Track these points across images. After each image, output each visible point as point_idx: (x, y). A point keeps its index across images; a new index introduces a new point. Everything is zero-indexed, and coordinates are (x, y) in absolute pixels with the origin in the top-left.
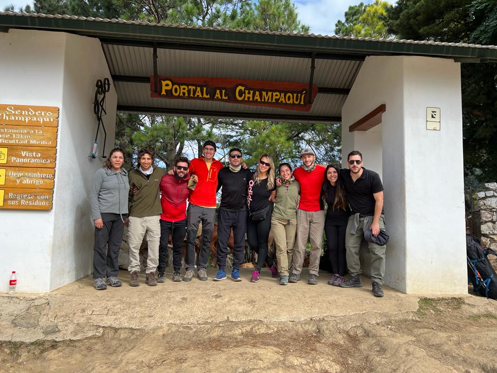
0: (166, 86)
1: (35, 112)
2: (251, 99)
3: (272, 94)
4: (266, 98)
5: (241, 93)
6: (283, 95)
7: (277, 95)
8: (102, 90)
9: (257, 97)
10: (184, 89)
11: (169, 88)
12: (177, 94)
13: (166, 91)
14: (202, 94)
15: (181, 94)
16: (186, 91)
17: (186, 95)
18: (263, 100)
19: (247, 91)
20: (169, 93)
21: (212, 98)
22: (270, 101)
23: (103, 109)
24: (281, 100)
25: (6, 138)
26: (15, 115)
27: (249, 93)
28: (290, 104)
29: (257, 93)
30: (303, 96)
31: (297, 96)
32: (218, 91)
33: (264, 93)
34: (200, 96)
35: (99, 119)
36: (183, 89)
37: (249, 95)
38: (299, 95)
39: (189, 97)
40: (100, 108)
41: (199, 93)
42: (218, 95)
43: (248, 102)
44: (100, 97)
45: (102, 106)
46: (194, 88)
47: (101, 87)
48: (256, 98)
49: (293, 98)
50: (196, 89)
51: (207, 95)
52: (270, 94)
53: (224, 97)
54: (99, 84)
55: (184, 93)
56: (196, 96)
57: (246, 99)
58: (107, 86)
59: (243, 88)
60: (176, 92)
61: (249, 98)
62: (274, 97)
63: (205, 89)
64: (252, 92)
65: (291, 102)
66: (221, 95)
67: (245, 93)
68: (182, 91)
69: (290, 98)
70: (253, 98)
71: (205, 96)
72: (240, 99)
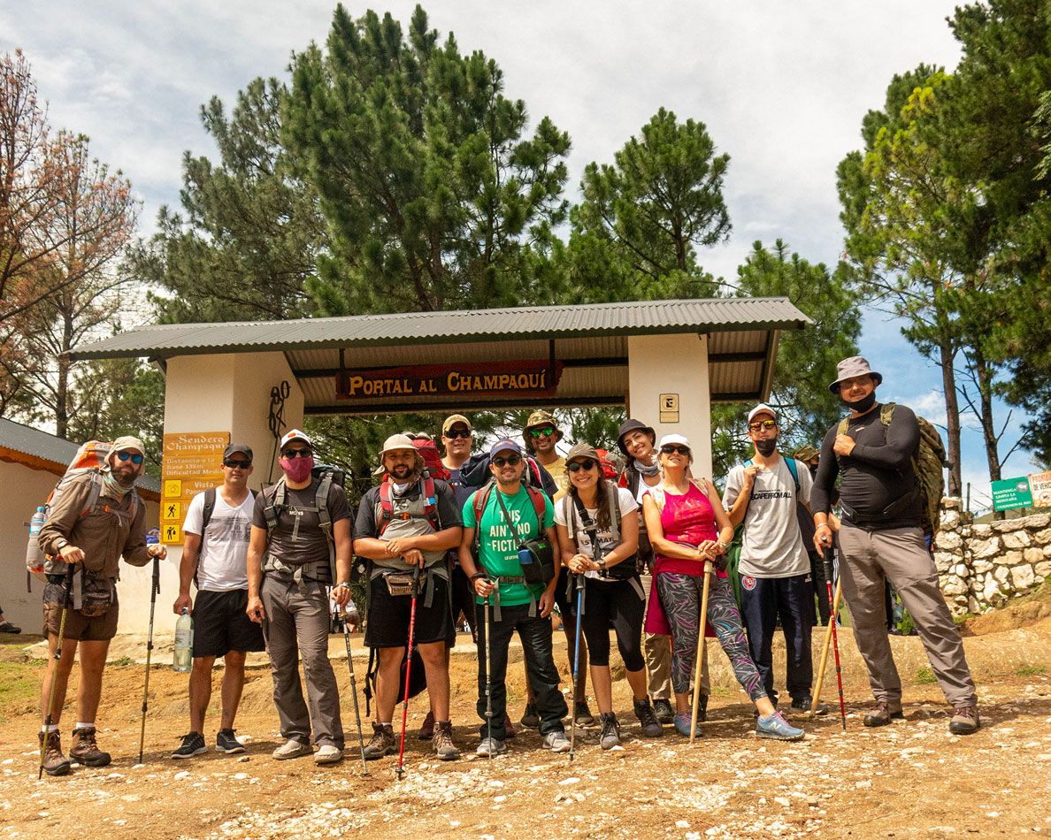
0: (356, 382)
2: (469, 388)
3: (498, 379)
4: (491, 385)
5: (454, 381)
6: (513, 377)
7: (504, 379)
8: (279, 399)
9: (478, 385)
10: (379, 384)
11: (357, 386)
12: (369, 393)
13: (356, 389)
14: (402, 389)
15: (375, 392)
16: (381, 387)
17: (382, 391)
18: (486, 387)
19: (462, 378)
20: (359, 392)
21: (416, 392)
22: (496, 387)
23: (281, 421)
24: (511, 384)
25: (179, 470)
26: (187, 444)
27: (466, 380)
28: (526, 389)
29: (477, 379)
30: (542, 377)
31: (534, 377)
32: (423, 382)
33: (487, 378)
34: (400, 391)
35: (275, 436)
36: (377, 385)
37: (466, 383)
38: (537, 375)
39: (385, 394)
40: (277, 421)
41: (398, 388)
42: (423, 387)
43: (466, 391)
44: (277, 408)
45: (280, 419)
46: (392, 381)
47: (277, 395)
48: (475, 385)
49: (529, 381)
50: (394, 382)
51: (409, 388)
52: (495, 378)
53: (431, 390)
54: (275, 391)
55: (378, 390)
56: (394, 391)
57: (462, 388)
59: (457, 375)
60: (368, 389)
61: (466, 387)
62: (502, 382)
63: (405, 382)
64: (469, 378)
65: (526, 385)
66: (428, 387)
67: (459, 380)
68: (376, 387)
69: (526, 381)
70: (472, 386)
71: (406, 390)
72: (454, 389)
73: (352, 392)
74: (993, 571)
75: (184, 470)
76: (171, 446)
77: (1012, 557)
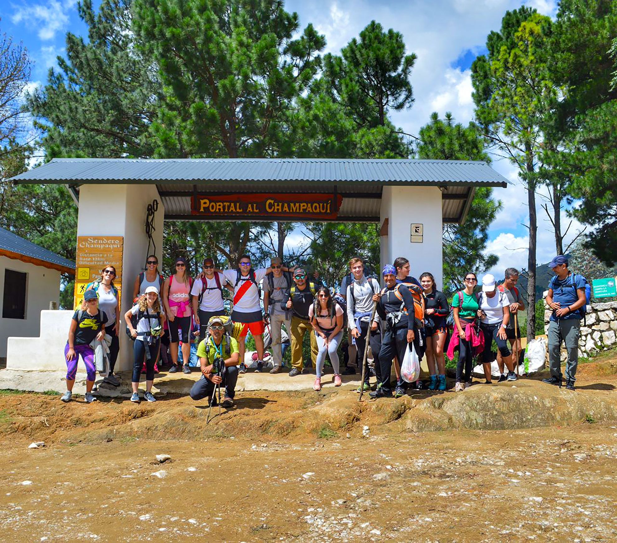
0: (204, 204)
1: (108, 240)
2: (280, 210)
3: (300, 206)
4: (294, 209)
5: (271, 206)
6: (309, 205)
7: (304, 206)
8: (152, 211)
10: (220, 205)
11: (206, 206)
12: (214, 210)
13: (204, 208)
14: (236, 209)
15: (217, 210)
16: (221, 207)
17: (222, 210)
18: (291, 211)
19: (276, 204)
20: (207, 210)
21: (245, 211)
22: (298, 211)
23: (152, 227)
24: (308, 209)
25: (88, 261)
26: (94, 244)
27: (278, 205)
28: (317, 213)
29: (286, 205)
30: (329, 205)
31: (323, 206)
32: (250, 206)
33: (292, 205)
34: (234, 210)
35: (150, 236)
36: (219, 206)
37: (278, 207)
38: (325, 204)
39: (224, 212)
41: (232, 208)
42: (250, 209)
43: (279, 212)
44: (150, 218)
45: (152, 225)
46: (229, 204)
47: (151, 209)
48: (285, 209)
49: (320, 208)
50: (230, 205)
51: (240, 209)
52: (297, 205)
53: (255, 210)
54: (150, 207)
55: (219, 209)
56: (230, 211)
57: (276, 210)
58: (155, 206)
59: (272, 202)
60: (213, 208)
61: (278, 209)
62: (302, 208)
63: (238, 204)
64: (280, 204)
65: (318, 210)
66: (253, 209)
67: (274, 205)
68: (218, 207)
69: (316, 207)
70: (282, 209)
71: (238, 210)
72: (270, 211)
73: (202, 210)
74: (591, 334)
75: (92, 261)
76: (82, 245)
77: (603, 326)
